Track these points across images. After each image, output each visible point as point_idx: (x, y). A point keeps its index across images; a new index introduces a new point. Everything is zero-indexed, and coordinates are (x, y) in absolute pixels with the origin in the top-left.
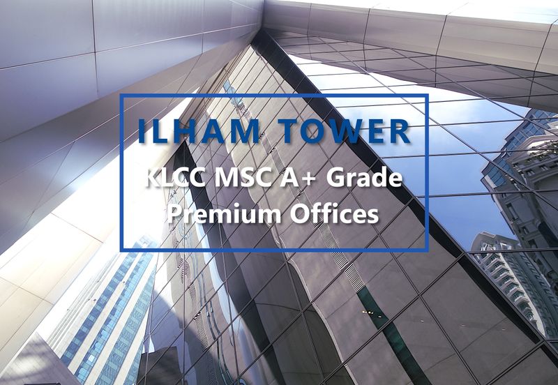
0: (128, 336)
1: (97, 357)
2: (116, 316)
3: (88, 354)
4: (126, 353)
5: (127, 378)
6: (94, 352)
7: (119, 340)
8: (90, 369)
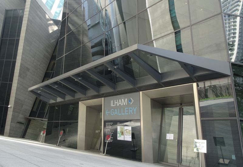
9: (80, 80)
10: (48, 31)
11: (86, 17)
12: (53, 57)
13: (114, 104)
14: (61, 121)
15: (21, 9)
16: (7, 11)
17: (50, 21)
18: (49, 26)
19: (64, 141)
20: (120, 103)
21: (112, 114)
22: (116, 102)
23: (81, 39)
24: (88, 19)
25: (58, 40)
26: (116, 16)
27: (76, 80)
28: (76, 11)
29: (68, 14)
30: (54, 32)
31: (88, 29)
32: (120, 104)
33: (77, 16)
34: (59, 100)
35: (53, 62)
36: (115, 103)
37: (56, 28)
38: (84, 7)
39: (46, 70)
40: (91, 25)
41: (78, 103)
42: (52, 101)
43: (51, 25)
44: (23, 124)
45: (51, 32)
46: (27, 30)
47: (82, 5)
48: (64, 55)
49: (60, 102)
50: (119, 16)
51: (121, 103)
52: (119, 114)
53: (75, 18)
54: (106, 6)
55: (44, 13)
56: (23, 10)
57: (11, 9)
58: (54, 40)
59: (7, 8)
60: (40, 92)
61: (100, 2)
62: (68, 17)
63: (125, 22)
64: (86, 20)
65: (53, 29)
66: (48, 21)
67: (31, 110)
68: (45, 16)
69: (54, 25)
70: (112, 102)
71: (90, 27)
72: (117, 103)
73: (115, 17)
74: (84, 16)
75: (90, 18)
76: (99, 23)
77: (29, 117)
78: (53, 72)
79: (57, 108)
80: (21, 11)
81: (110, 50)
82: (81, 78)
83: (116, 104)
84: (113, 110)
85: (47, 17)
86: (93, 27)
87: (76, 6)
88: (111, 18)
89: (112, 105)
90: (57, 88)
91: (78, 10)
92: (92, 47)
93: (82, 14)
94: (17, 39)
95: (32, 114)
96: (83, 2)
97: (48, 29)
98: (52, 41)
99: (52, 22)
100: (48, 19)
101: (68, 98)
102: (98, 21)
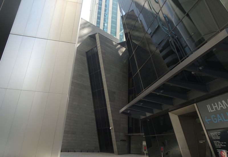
0: (114, 14)
1: (107, 24)
2: (107, 7)
3: (104, 24)
4: (116, 20)
5: (120, 28)
6: (106, 22)
7: (112, 16)
8: (107, 28)
9: (162, 93)
10: (119, 55)
11: (146, 28)
12: (130, 75)
13: (212, 109)
14: (157, 135)
15: (95, 47)
16: (87, 53)
17: (117, 46)
18: (118, 50)
19: (167, 154)
20: (220, 106)
21: (215, 121)
22: (215, 105)
23: (148, 48)
24: (148, 29)
25: (129, 59)
26: (174, 11)
27: (158, 94)
28: (135, 27)
29: (129, 33)
30: (124, 53)
31: (151, 37)
32: (222, 108)
33: (137, 31)
34: (148, 114)
35: (131, 79)
36: (214, 107)
37: (124, 49)
38: (141, 21)
39: (128, 88)
40: (153, 32)
41: (168, 114)
42: (142, 117)
43: (119, 48)
44: (125, 141)
45: (121, 54)
46: (103, 61)
47: (138, 19)
48: (139, 70)
49: (150, 116)
50: (177, 10)
51: (222, 106)
52: (225, 121)
53: (136, 34)
54: (161, 7)
55: (111, 42)
56: (96, 47)
57: (89, 50)
58: (126, 60)
59: (87, 51)
60: (130, 112)
61: (153, 8)
62: (130, 36)
63: (188, 14)
64: (146, 31)
65: (122, 51)
66: (116, 47)
67: (128, 127)
68: (113, 43)
69: (122, 48)
70: (208, 107)
71: (152, 34)
72: (217, 106)
73: (174, 13)
74: (143, 27)
75: (149, 26)
76: (159, 26)
77: (128, 133)
78: (134, 88)
79: (149, 120)
80: (95, 48)
81: (179, 46)
82: (163, 91)
83: (216, 108)
84: (215, 116)
85: (114, 43)
86: (155, 33)
87: (133, 23)
88: (170, 16)
89: (210, 110)
90: (142, 105)
91: (136, 25)
92: (161, 51)
93: (141, 26)
94: (99, 71)
95: (130, 130)
96: (138, 16)
97: (118, 53)
98: (125, 61)
99: (119, 46)
100: (116, 45)
101: (156, 111)
102: (157, 26)
